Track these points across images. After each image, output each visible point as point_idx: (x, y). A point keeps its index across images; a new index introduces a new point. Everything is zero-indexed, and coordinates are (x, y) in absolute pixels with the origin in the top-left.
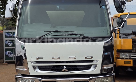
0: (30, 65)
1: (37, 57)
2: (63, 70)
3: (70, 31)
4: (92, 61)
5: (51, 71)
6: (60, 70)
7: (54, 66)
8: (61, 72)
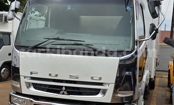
1: (31, 71)
2: (62, 92)
3: (75, 40)
4: (101, 84)
5: (47, 91)
6: (58, 92)
7: (50, 86)
8: (59, 95)
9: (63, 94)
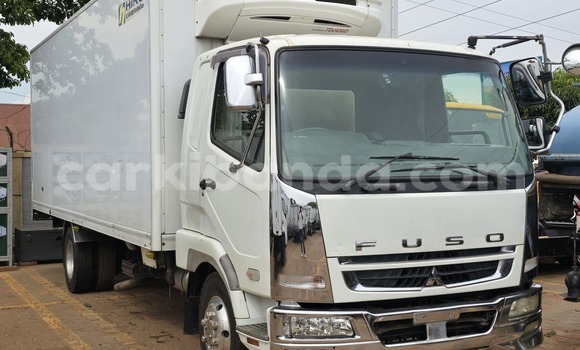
0: (336, 270)
1: (359, 242)
2: (429, 282)
4: (497, 250)
6: (422, 283)
7: (405, 271)
8: (425, 289)
9: (435, 284)
